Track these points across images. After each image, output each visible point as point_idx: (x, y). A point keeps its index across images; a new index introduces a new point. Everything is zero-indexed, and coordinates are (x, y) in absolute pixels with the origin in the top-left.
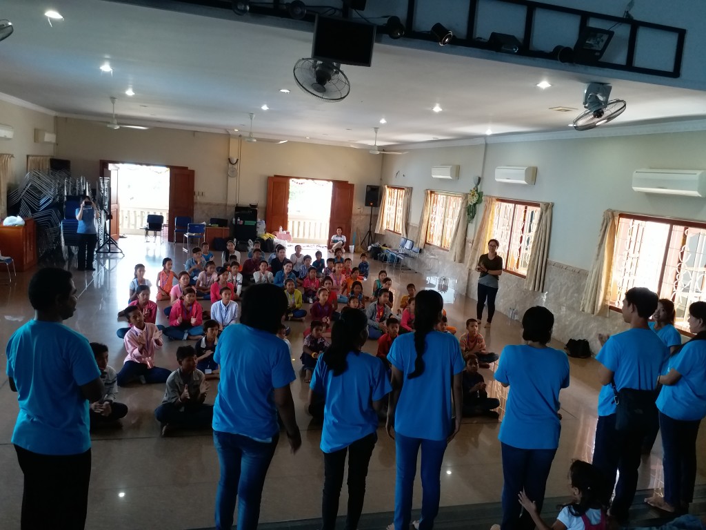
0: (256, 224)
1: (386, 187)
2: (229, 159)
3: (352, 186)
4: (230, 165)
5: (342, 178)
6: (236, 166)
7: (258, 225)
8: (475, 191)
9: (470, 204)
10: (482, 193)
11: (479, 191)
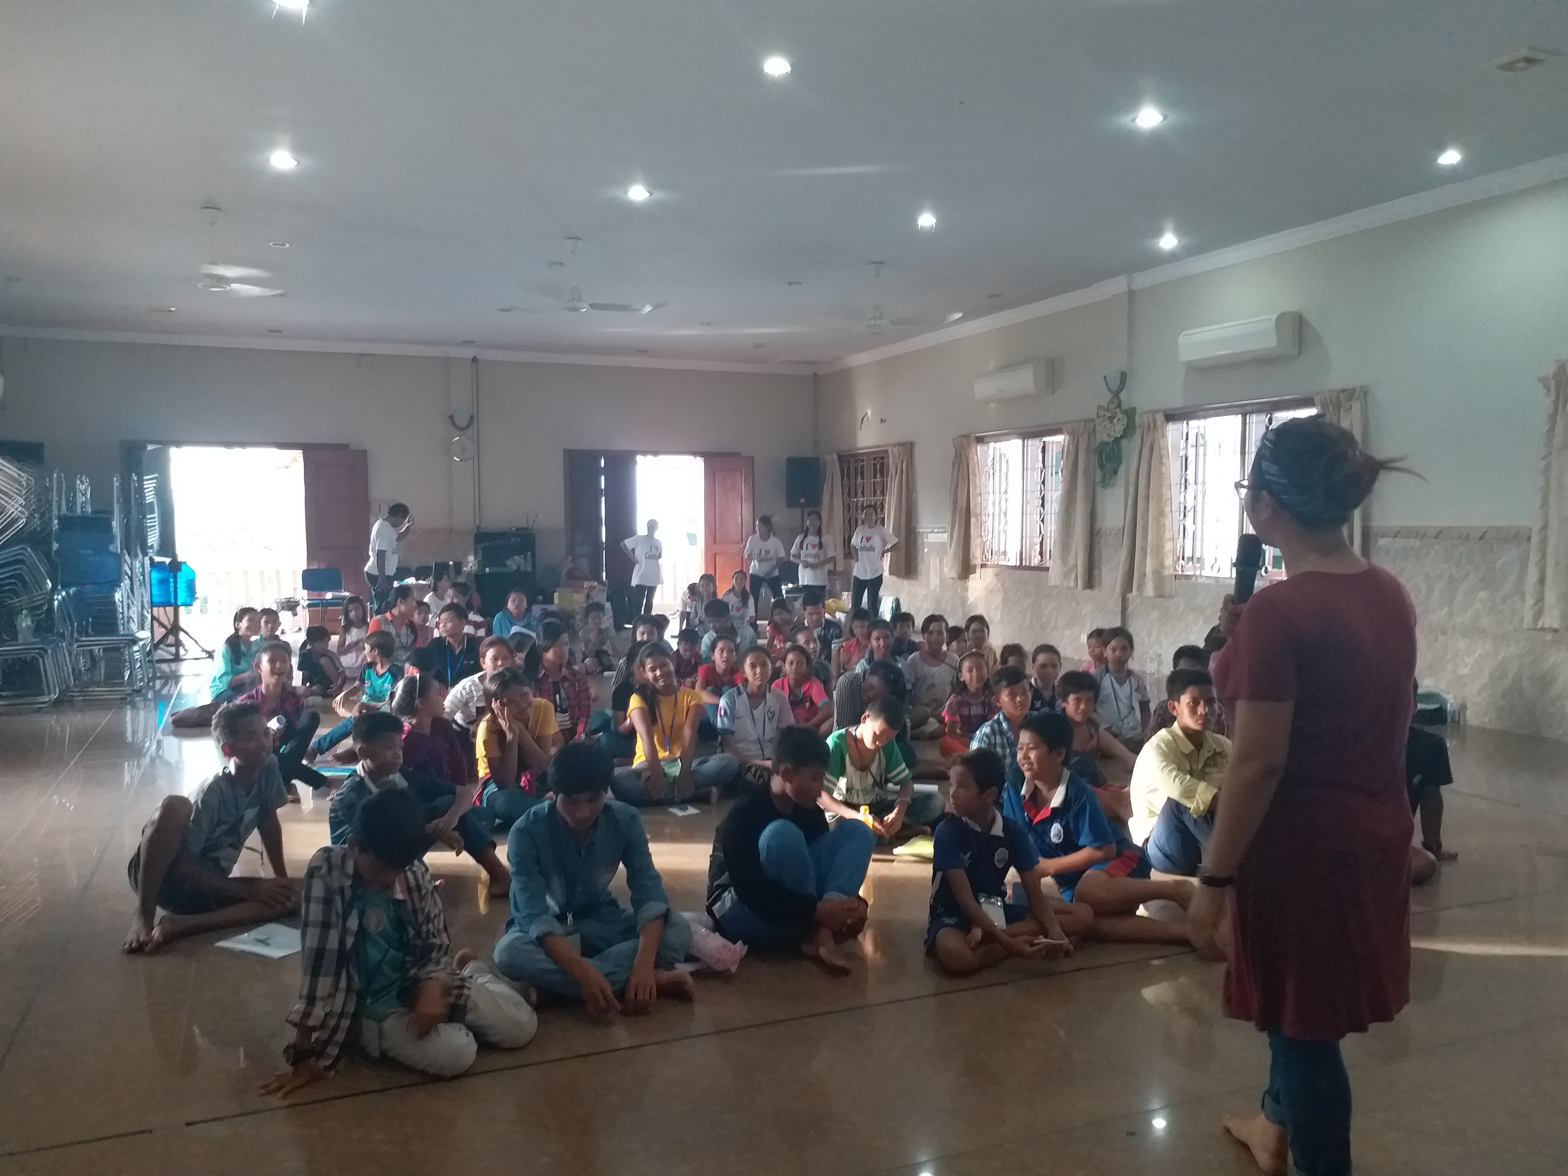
1: (835, 457)
2: (451, 417)
3: (749, 461)
4: (455, 431)
6: (469, 434)
8: (1116, 408)
9: (1106, 439)
10: (1134, 410)
11: (1125, 406)
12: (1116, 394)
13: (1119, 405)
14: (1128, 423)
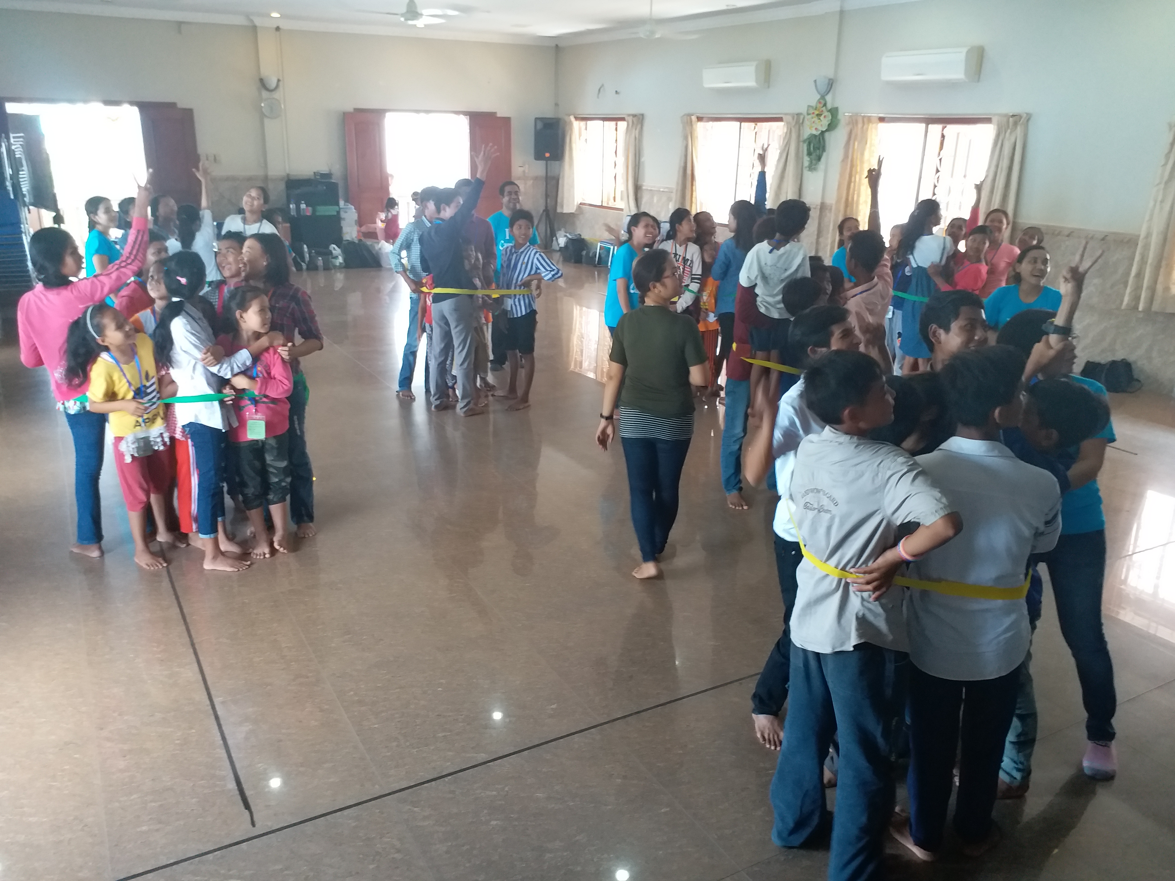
0: (338, 212)
1: (572, 118)
2: (261, 80)
3: (507, 121)
4: (265, 94)
5: (485, 107)
6: (276, 95)
7: (343, 215)
8: (823, 107)
9: (815, 132)
10: (836, 109)
11: (829, 106)
12: (823, 97)
13: (825, 105)
14: (832, 119)
